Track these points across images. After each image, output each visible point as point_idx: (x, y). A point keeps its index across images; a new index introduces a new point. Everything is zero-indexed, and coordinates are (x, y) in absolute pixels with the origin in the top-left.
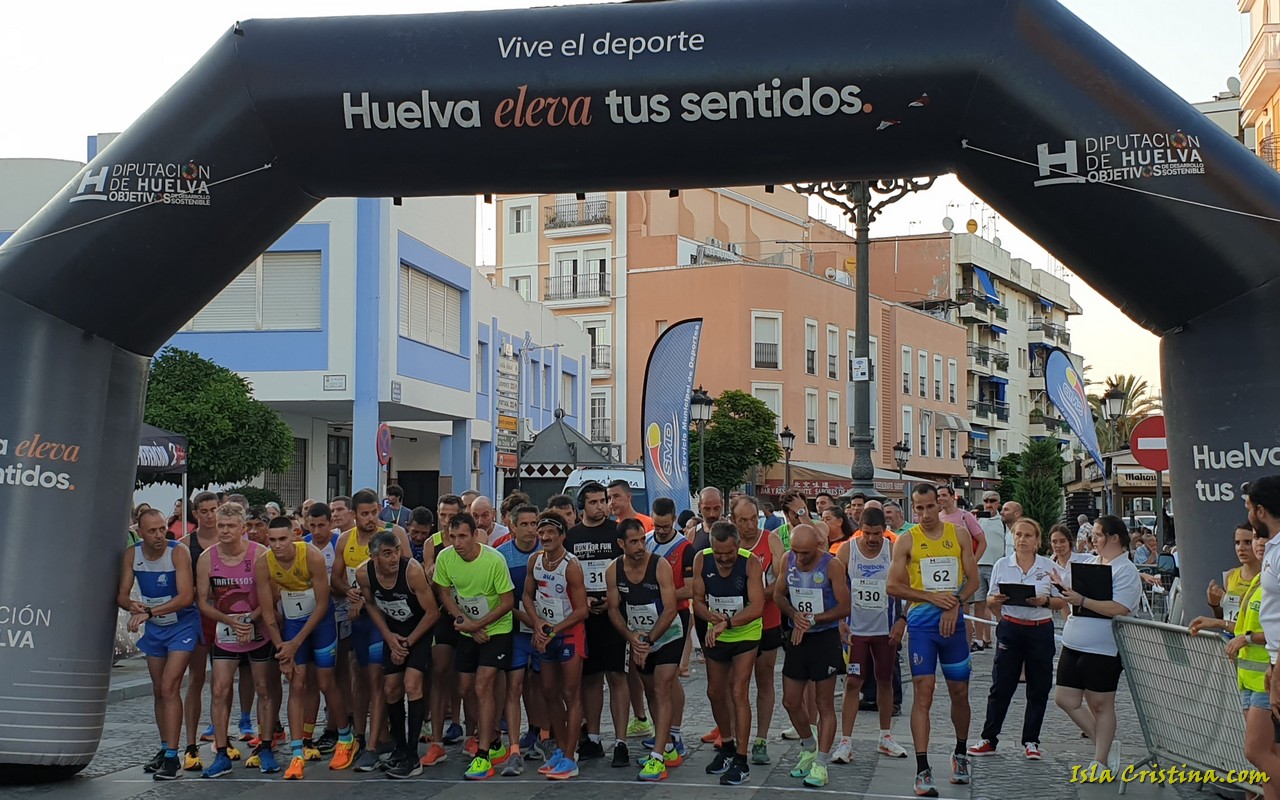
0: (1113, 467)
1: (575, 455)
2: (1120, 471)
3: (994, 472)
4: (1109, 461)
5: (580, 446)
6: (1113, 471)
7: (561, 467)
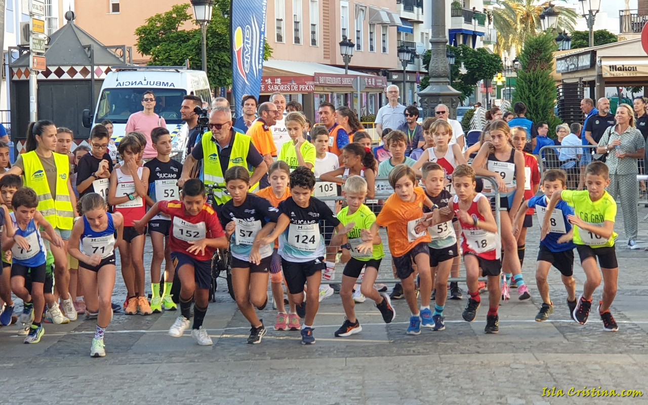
0: (598, 59)
1: (91, 57)
2: (606, 63)
3: (419, 66)
4: (594, 53)
5: (95, 47)
6: (598, 63)
7: (78, 69)
